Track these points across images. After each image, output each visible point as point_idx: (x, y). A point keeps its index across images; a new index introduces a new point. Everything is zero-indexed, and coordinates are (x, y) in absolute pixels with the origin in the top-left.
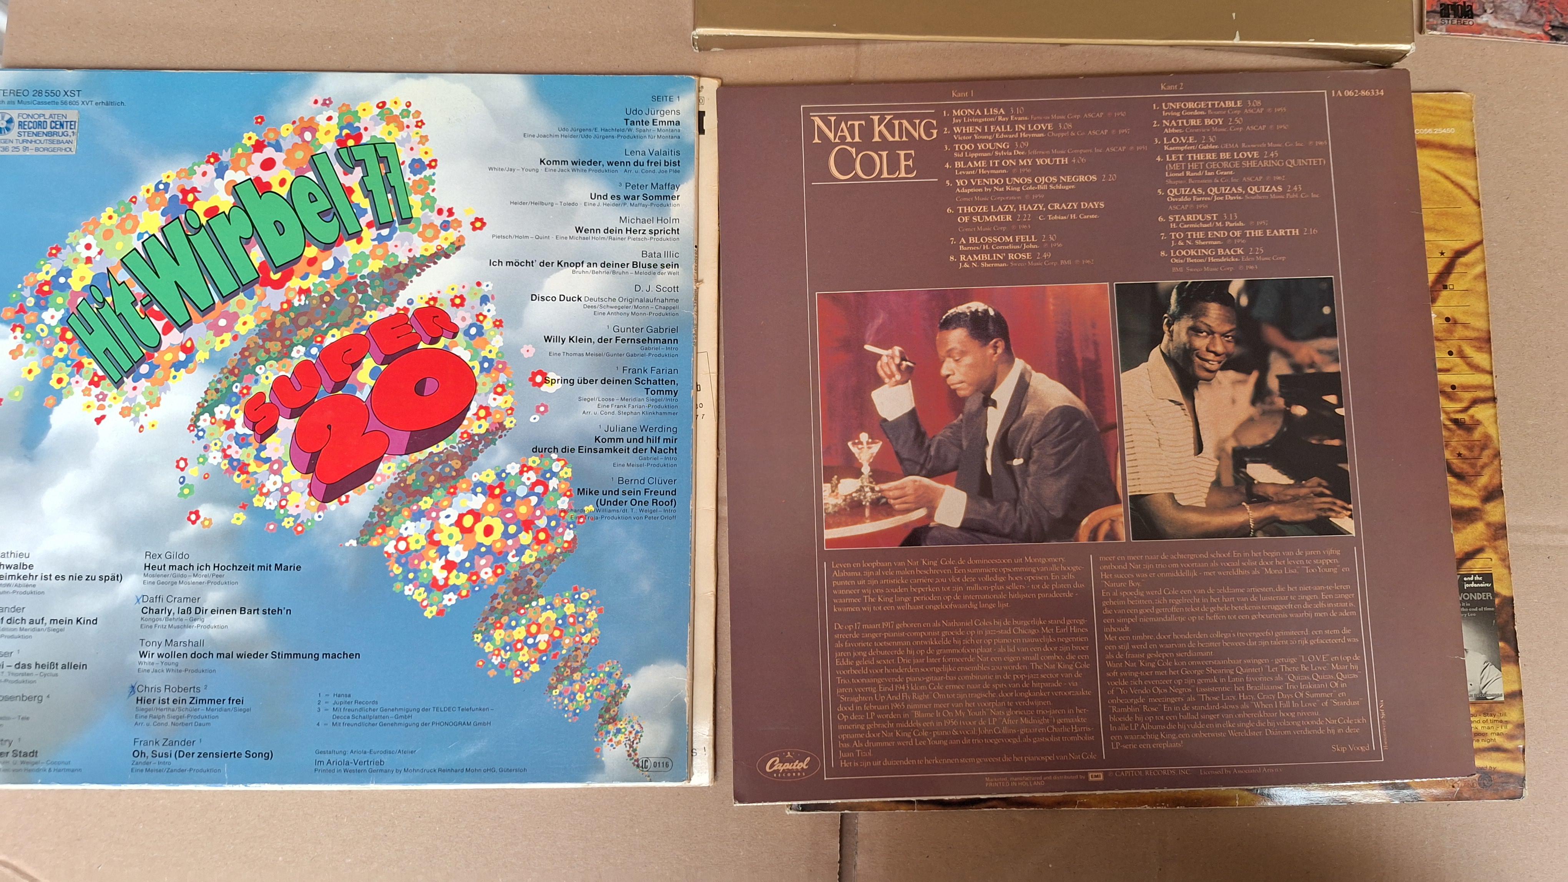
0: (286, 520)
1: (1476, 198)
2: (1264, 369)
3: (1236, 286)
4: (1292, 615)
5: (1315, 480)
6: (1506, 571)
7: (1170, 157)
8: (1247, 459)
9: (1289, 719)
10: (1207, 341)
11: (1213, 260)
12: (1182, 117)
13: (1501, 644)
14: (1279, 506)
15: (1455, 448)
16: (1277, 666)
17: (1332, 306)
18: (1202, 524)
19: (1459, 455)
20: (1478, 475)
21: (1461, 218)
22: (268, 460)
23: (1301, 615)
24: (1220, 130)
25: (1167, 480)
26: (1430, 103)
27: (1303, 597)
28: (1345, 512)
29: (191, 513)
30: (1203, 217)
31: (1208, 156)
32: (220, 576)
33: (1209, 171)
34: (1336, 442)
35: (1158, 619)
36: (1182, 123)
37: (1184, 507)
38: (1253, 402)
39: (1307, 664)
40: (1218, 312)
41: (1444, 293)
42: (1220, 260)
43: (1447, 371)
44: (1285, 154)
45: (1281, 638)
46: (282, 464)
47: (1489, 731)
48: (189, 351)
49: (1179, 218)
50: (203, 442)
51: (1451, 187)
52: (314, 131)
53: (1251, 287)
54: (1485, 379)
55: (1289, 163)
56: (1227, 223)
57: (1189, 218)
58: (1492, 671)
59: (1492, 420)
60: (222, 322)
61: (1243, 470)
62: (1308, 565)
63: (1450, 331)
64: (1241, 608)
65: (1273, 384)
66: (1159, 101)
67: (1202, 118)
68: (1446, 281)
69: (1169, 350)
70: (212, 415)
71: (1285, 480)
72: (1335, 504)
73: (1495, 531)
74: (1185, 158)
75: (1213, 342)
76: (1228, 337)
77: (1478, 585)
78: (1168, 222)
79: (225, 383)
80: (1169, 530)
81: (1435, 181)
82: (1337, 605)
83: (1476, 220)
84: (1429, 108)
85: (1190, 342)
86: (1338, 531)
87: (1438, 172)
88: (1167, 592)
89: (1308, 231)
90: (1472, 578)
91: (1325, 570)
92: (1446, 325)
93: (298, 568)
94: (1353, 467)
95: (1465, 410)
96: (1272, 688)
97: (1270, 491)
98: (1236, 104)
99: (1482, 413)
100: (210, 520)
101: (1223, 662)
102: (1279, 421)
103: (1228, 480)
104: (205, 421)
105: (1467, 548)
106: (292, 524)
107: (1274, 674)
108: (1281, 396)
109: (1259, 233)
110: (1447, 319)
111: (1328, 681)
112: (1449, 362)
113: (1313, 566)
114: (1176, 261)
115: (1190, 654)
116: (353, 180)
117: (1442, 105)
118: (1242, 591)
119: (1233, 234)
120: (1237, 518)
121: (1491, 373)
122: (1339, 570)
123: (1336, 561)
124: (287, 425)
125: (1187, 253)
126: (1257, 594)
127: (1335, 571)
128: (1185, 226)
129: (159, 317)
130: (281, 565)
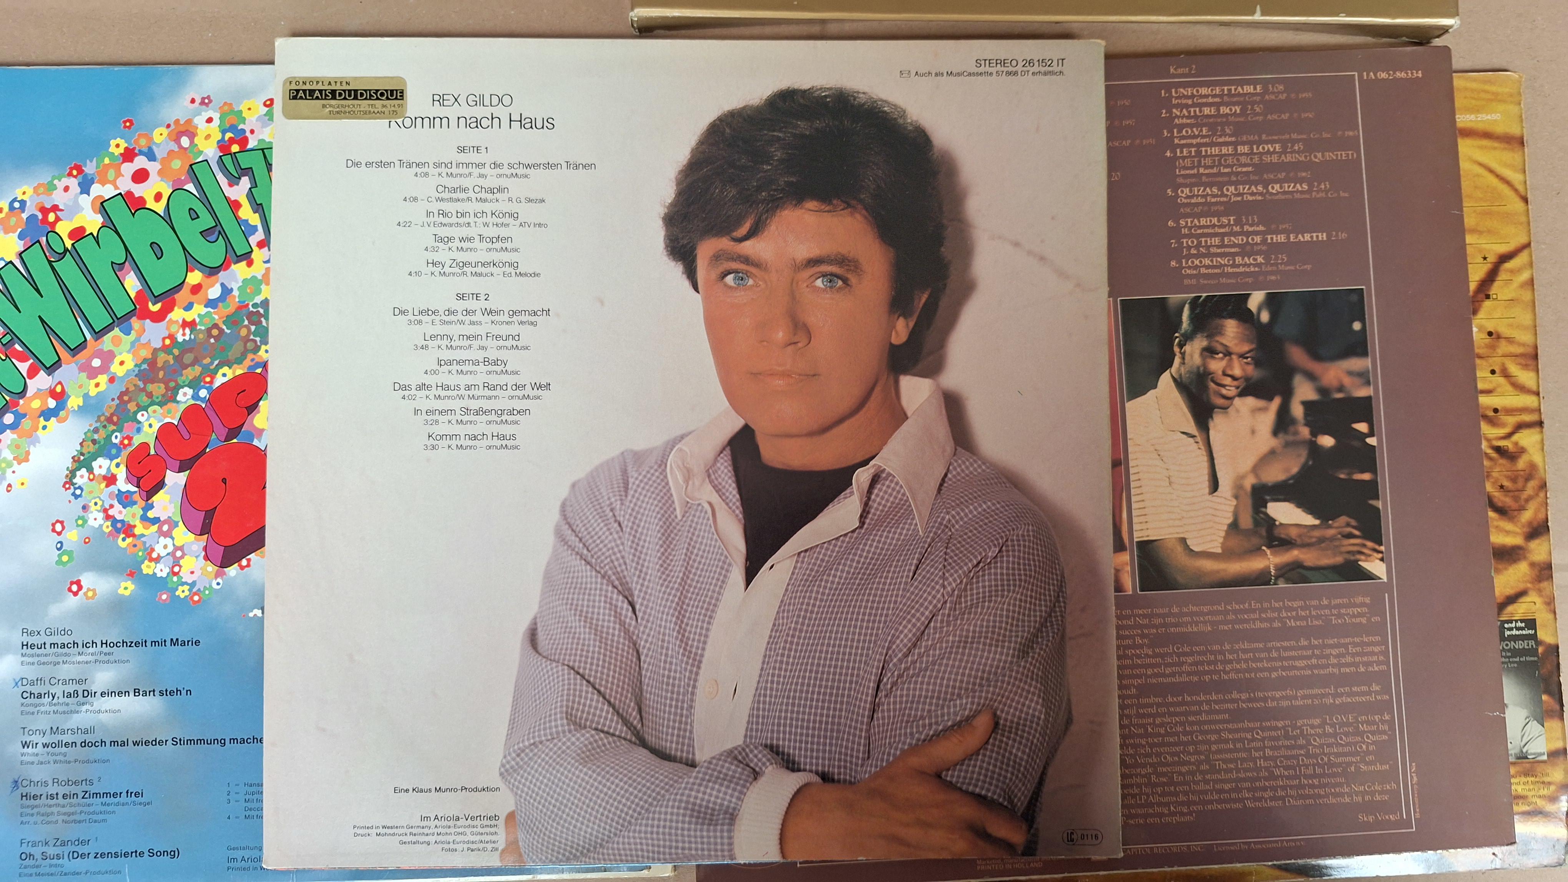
0: (181, 588)
1: (1523, 194)
2: (1287, 394)
3: (1256, 300)
4: (1316, 672)
5: (1343, 520)
6: (1551, 616)
7: (1182, 152)
8: (1268, 498)
9: (1312, 786)
10: (1223, 363)
11: (1230, 270)
12: (1194, 105)
13: (1545, 697)
14: (1304, 550)
15: (1497, 480)
16: (1300, 728)
17: (1363, 320)
18: (1218, 572)
19: (1502, 487)
20: (1522, 509)
21: (1507, 217)
22: (156, 521)
23: (1326, 671)
24: (1238, 119)
25: (1177, 523)
26: (1474, 85)
27: (1328, 651)
28: (1375, 555)
29: (72, 583)
30: (1219, 221)
31: (1224, 150)
32: (109, 654)
33: (1226, 167)
34: (1366, 476)
35: (1169, 680)
36: (1195, 111)
37: (1197, 553)
38: (1275, 432)
39: (1333, 725)
40: (1235, 330)
41: (1487, 304)
42: (1237, 270)
43: (1488, 392)
44: (1310, 147)
45: (1304, 697)
46: (173, 525)
47: (1530, 794)
48: (60, 396)
49: (1192, 222)
50: (81, 502)
51: (1494, 181)
52: (192, 136)
53: (1273, 301)
54: (1529, 401)
55: (1316, 157)
56: (1246, 228)
57: (1203, 221)
58: (1535, 727)
59: (1538, 446)
60: (96, 363)
61: (1263, 510)
62: (1335, 615)
63: (1493, 347)
64: (1259, 665)
65: (1297, 411)
66: (1168, 87)
67: (1218, 105)
68: (1489, 290)
69: (1181, 375)
70: (90, 471)
71: (1309, 520)
72: (1364, 546)
73: (1540, 571)
74: (1198, 153)
75: (1230, 365)
76: (1247, 358)
77: (1520, 632)
78: (1178, 228)
79: (103, 433)
80: (1180, 579)
81: (1478, 175)
82: (1365, 659)
83: (1523, 219)
84: (1472, 90)
85: (1205, 365)
86: (1368, 576)
87: (1481, 165)
88: (1178, 649)
89: (1337, 235)
90: (1513, 625)
91: (1353, 620)
92: (1488, 340)
93: (197, 643)
94: (1385, 504)
95: (1509, 436)
96: (1294, 752)
97: (1293, 533)
98: (1255, 89)
99: (1527, 439)
100: (94, 590)
101: (1240, 725)
102: (1304, 453)
103: (1246, 522)
104: (82, 476)
105: (1510, 591)
106: (187, 593)
107: (1295, 738)
108: (1306, 425)
109: (1281, 238)
110: (1490, 334)
111: (1355, 744)
112: (1491, 382)
113: (1339, 616)
114: (1188, 272)
115: (1204, 717)
116: (239, 192)
117: (1487, 87)
118: (1261, 646)
119: (1253, 240)
120: (1256, 564)
121: (1538, 394)
122: (1369, 620)
123: (1365, 610)
124: (176, 480)
125: (1201, 262)
126: (1277, 649)
127: (1364, 620)
128: (1199, 231)
129: (23, 359)
130: (177, 640)
